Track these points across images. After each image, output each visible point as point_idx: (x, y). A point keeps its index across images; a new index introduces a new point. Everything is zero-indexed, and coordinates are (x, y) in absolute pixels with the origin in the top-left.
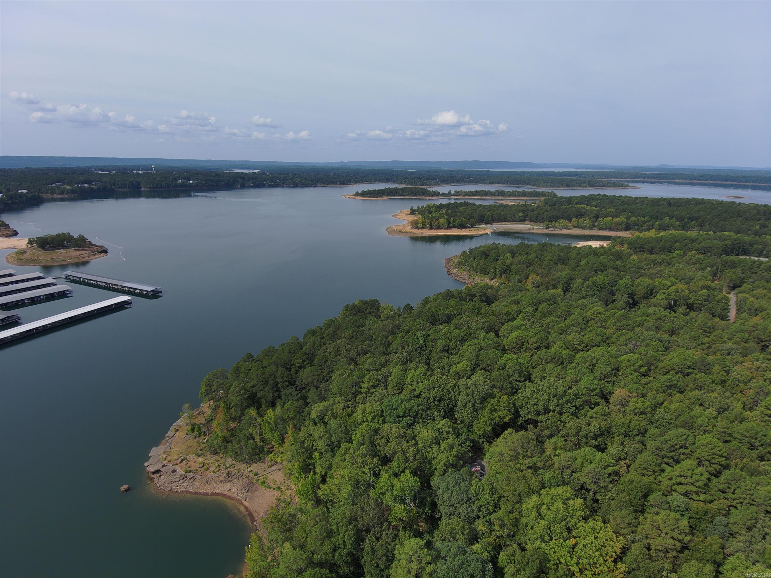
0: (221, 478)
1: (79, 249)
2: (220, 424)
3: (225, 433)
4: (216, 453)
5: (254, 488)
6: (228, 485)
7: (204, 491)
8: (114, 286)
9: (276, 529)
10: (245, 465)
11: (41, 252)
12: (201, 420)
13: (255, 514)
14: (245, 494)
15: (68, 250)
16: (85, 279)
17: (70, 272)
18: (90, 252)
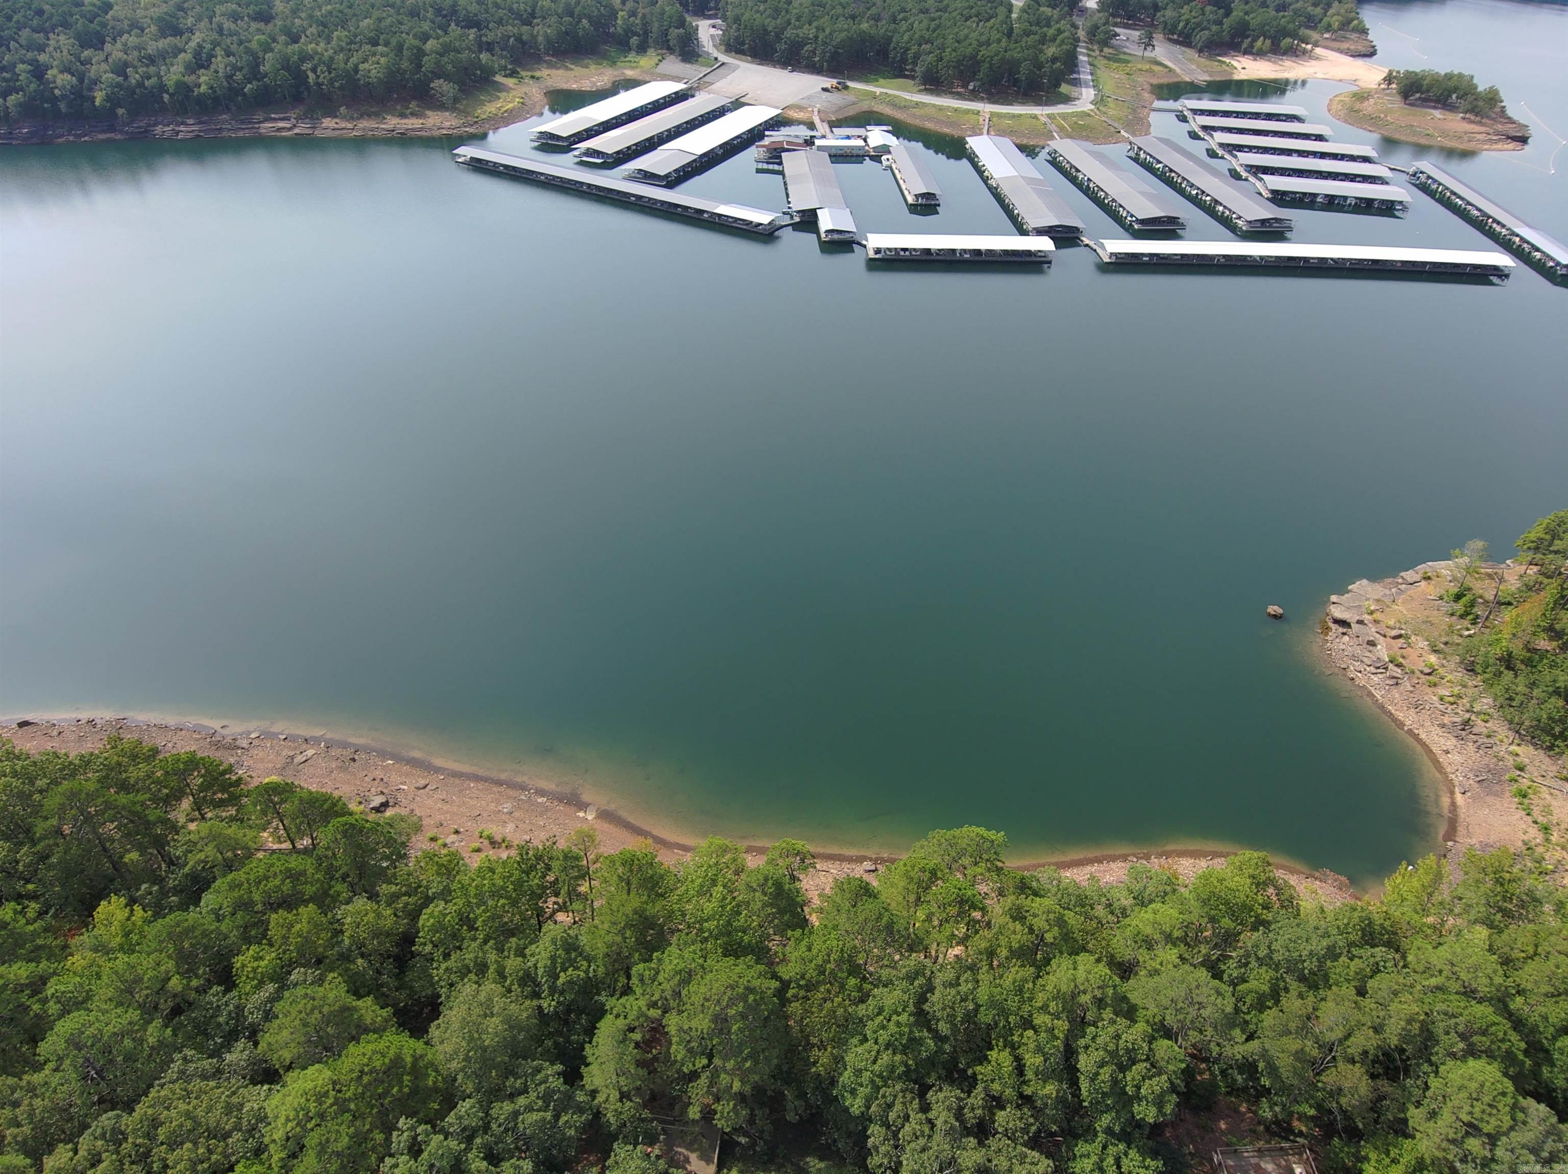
0: (1446, 720)
1: (1472, 118)
2: (1519, 624)
3: (1517, 648)
4: (1471, 669)
5: (1497, 788)
6: (1451, 742)
7: (1400, 715)
8: (1494, 225)
9: (1482, 889)
10: (1511, 735)
11: (1396, 103)
12: (1486, 590)
13: (1461, 830)
14: (1471, 782)
15: (1450, 116)
16: (1447, 189)
17: (1428, 166)
18: (1491, 131)
